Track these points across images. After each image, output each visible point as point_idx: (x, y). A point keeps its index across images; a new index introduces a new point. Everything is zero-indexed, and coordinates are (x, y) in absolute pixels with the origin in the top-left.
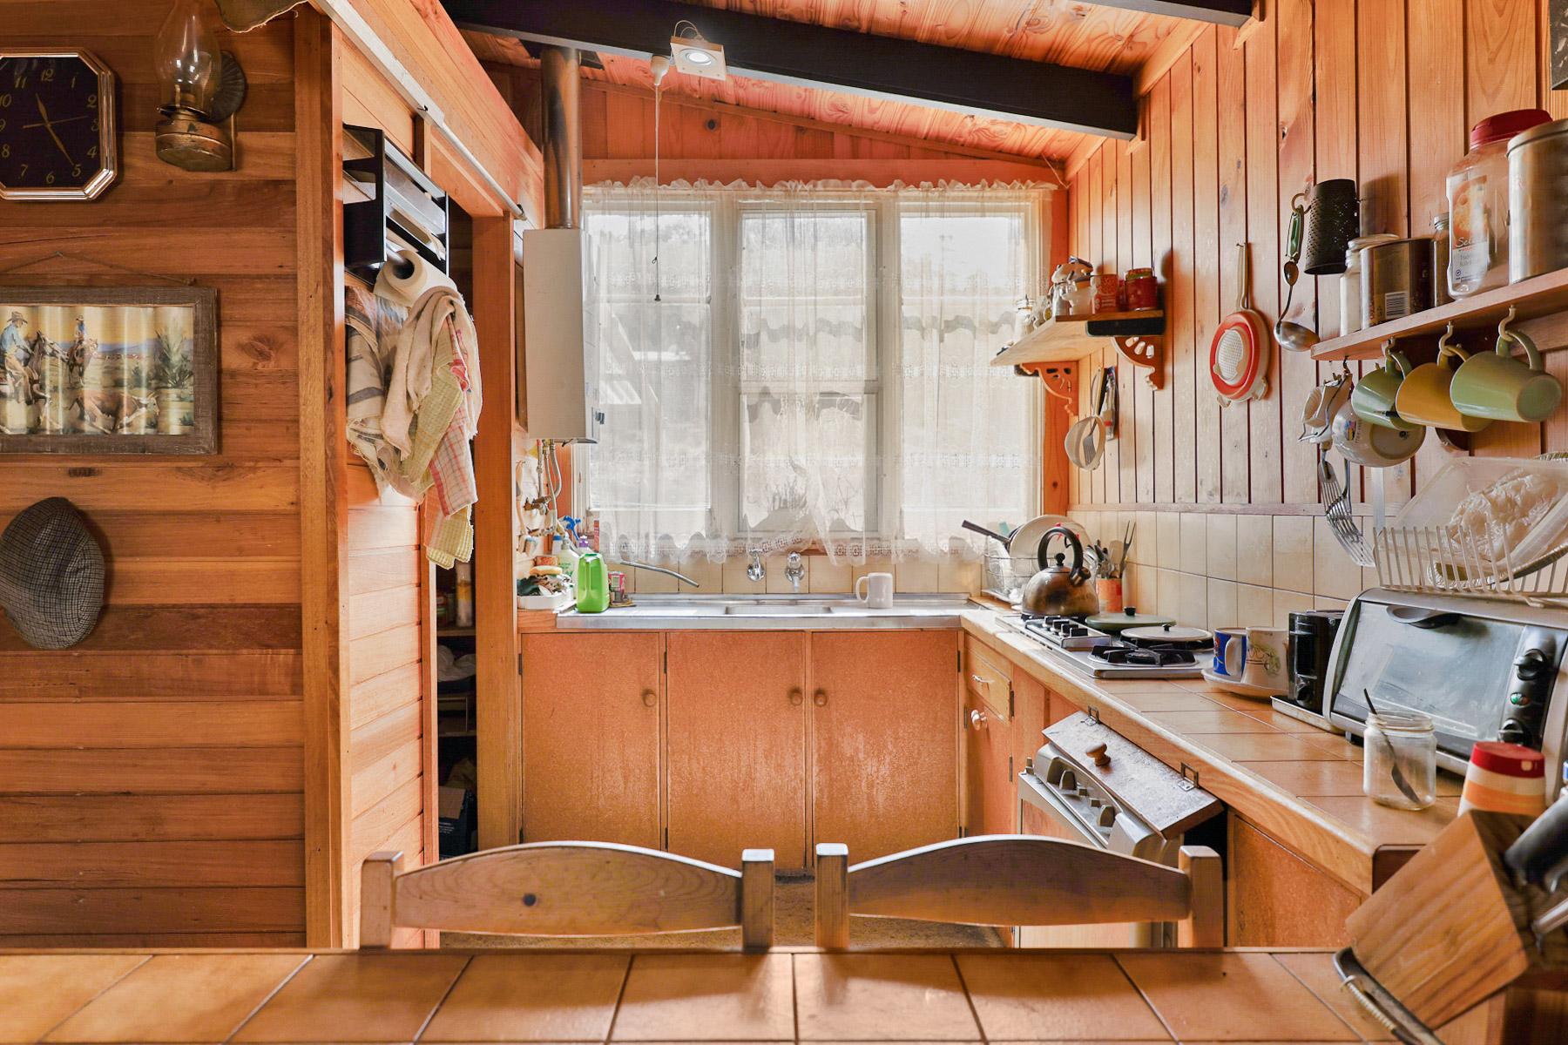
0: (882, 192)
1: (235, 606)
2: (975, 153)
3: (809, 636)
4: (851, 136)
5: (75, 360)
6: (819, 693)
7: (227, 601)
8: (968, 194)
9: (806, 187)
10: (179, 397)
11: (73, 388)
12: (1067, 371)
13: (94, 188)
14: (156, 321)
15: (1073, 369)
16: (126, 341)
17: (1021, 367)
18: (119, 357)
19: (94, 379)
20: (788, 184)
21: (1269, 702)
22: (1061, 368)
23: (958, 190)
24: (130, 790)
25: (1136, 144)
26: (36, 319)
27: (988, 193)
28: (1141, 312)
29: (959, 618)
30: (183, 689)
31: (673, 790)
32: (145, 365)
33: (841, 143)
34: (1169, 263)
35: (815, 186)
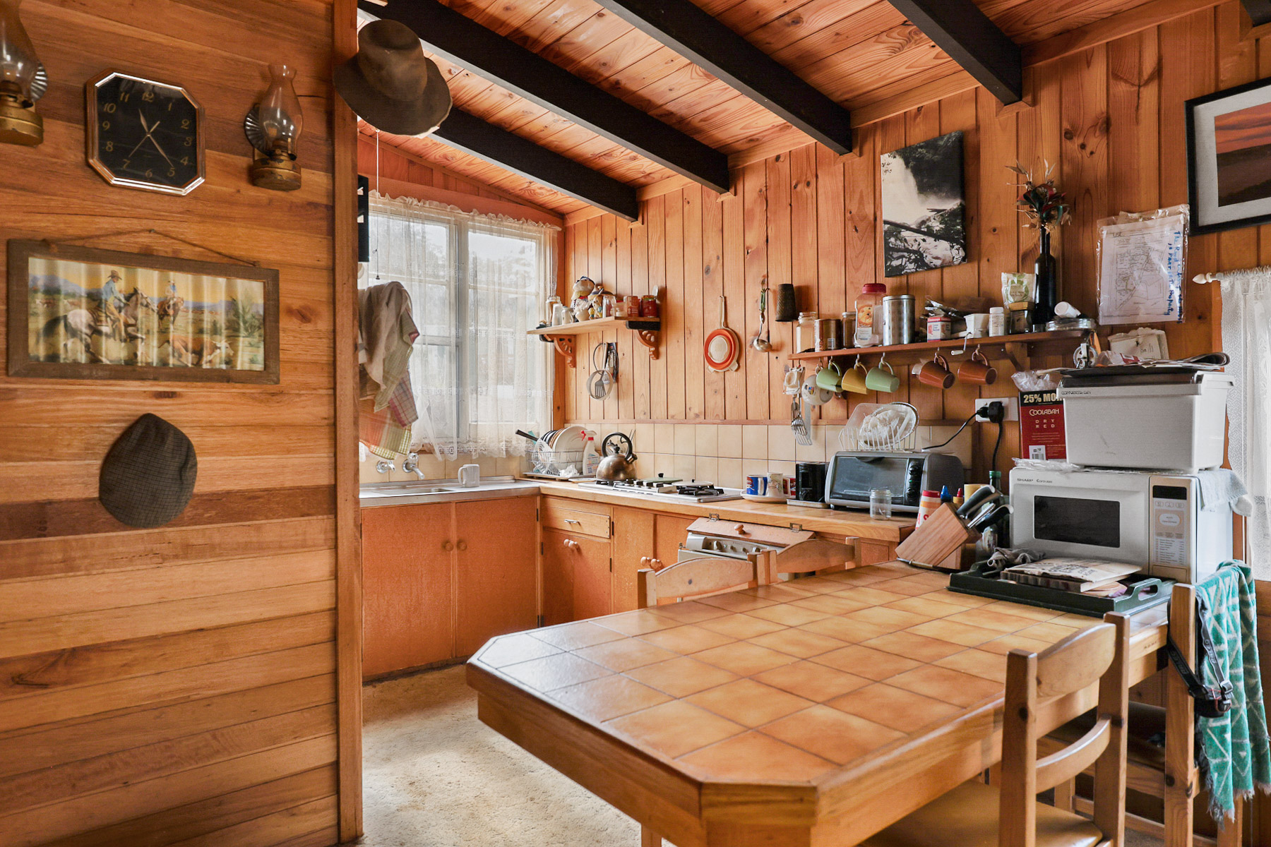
0: (464, 215)
1: (284, 489)
2: (519, 200)
3: (454, 505)
4: (444, 174)
5: (164, 311)
6: (459, 542)
7: (278, 486)
8: (514, 225)
9: (419, 204)
10: (250, 344)
11: (164, 332)
12: (570, 340)
13: (190, 189)
14: (230, 289)
15: (573, 339)
16: (207, 301)
17: (545, 336)
18: (202, 313)
19: (180, 326)
20: (407, 200)
21: (786, 503)
22: (567, 339)
23: (510, 222)
24: (202, 627)
25: (637, 225)
26: (132, 279)
27: (525, 226)
28: (650, 318)
29: (539, 488)
30: (246, 549)
31: (366, 620)
32: (222, 320)
33: (438, 177)
34: (663, 293)
35: (424, 203)
